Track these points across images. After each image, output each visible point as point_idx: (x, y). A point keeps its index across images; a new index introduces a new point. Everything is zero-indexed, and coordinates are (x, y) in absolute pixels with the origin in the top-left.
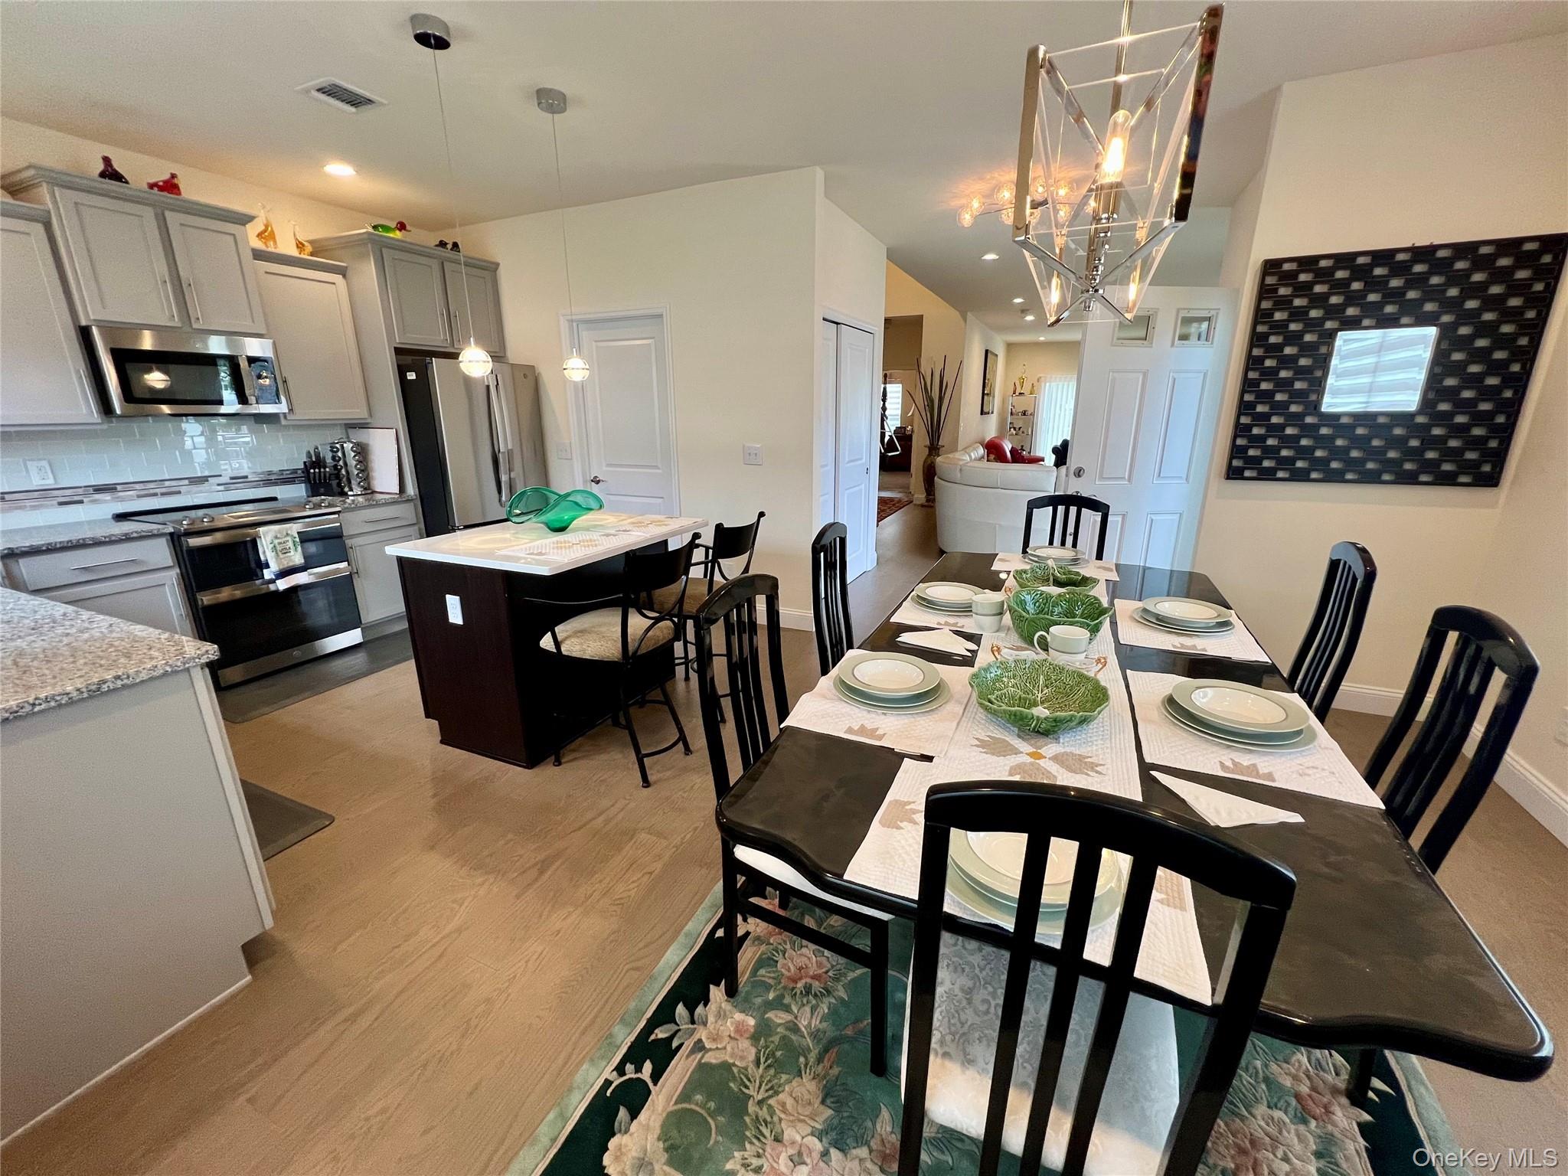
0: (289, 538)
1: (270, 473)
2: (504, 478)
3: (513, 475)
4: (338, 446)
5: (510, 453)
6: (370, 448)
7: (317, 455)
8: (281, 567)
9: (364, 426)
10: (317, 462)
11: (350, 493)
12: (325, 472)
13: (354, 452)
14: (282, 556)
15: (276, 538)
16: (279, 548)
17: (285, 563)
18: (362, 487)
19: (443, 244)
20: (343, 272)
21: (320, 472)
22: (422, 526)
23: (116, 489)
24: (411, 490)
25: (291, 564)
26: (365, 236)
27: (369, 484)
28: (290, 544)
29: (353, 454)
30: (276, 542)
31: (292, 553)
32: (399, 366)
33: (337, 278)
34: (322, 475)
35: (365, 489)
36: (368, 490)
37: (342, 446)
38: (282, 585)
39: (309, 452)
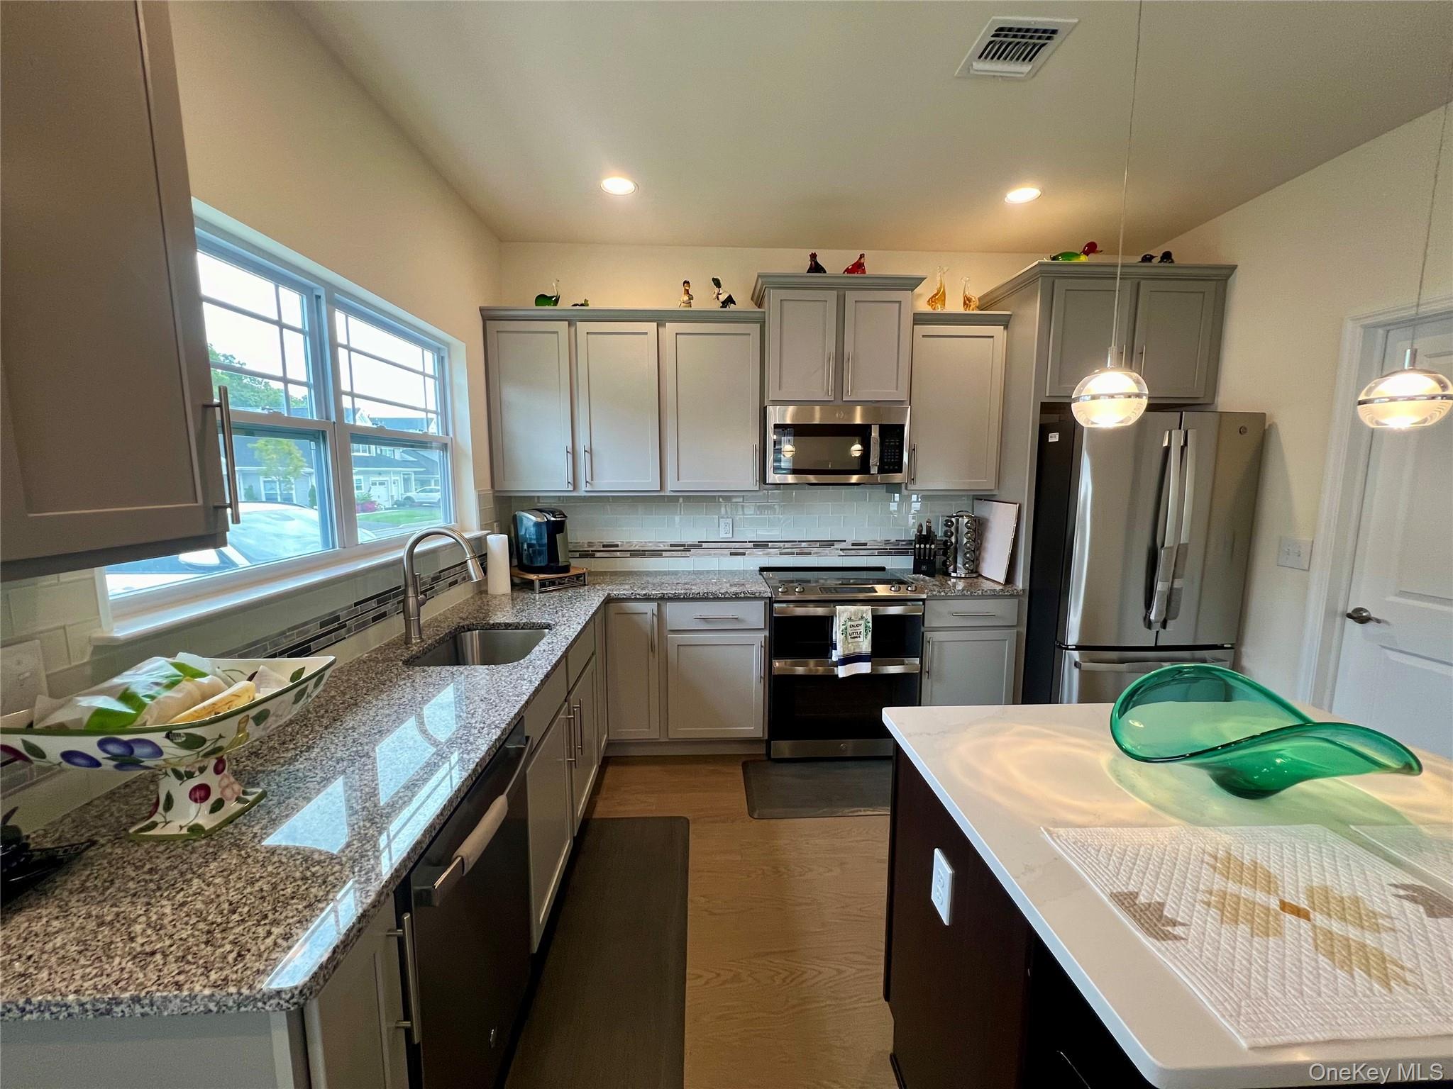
0: (862, 622)
1: (887, 542)
2: (1160, 587)
3: (1177, 584)
4: (953, 520)
5: (1181, 551)
6: (989, 524)
7: (929, 529)
8: (846, 653)
9: (990, 498)
10: (925, 537)
11: (953, 574)
12: (930, 548)
13: (968, 528)
14: (850, 640)
15: (850, 619)
16: (850, 631)
17: (852, 648)
18: (967, 569)
19: (1146, 259)
20: (1005, 322)
21: (925, 547)
22: (1024, 630)
23: (768, 545)
24: (1021, 582)
25: (857, 651)
26: (1038, 269)
27: (977, 566)
28: (862, 629)
29: (966, 530)
30: (849, 623)
31: (861, 639)
32: (1042, 427)
33: (998, 331)
34: (927, 551)
35: (972, 572)
36: (975, 572)
37: (957, 520)
38: (842, 672)
39: (921, 526)
